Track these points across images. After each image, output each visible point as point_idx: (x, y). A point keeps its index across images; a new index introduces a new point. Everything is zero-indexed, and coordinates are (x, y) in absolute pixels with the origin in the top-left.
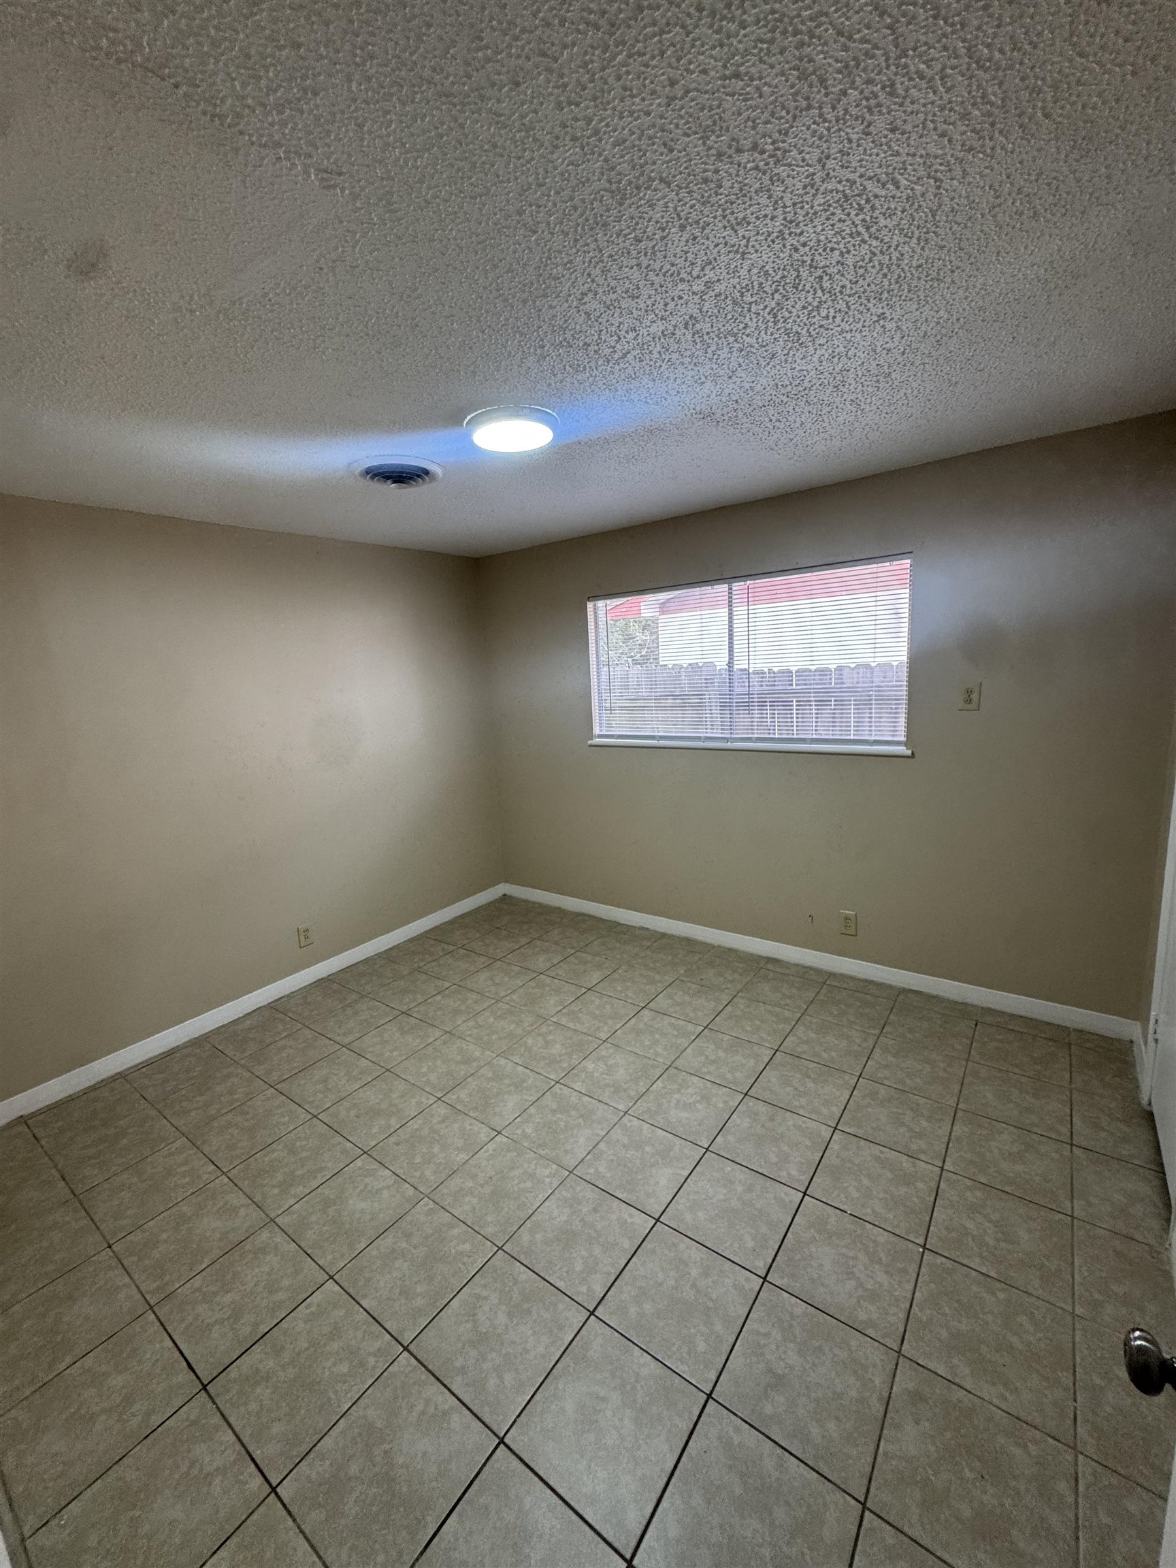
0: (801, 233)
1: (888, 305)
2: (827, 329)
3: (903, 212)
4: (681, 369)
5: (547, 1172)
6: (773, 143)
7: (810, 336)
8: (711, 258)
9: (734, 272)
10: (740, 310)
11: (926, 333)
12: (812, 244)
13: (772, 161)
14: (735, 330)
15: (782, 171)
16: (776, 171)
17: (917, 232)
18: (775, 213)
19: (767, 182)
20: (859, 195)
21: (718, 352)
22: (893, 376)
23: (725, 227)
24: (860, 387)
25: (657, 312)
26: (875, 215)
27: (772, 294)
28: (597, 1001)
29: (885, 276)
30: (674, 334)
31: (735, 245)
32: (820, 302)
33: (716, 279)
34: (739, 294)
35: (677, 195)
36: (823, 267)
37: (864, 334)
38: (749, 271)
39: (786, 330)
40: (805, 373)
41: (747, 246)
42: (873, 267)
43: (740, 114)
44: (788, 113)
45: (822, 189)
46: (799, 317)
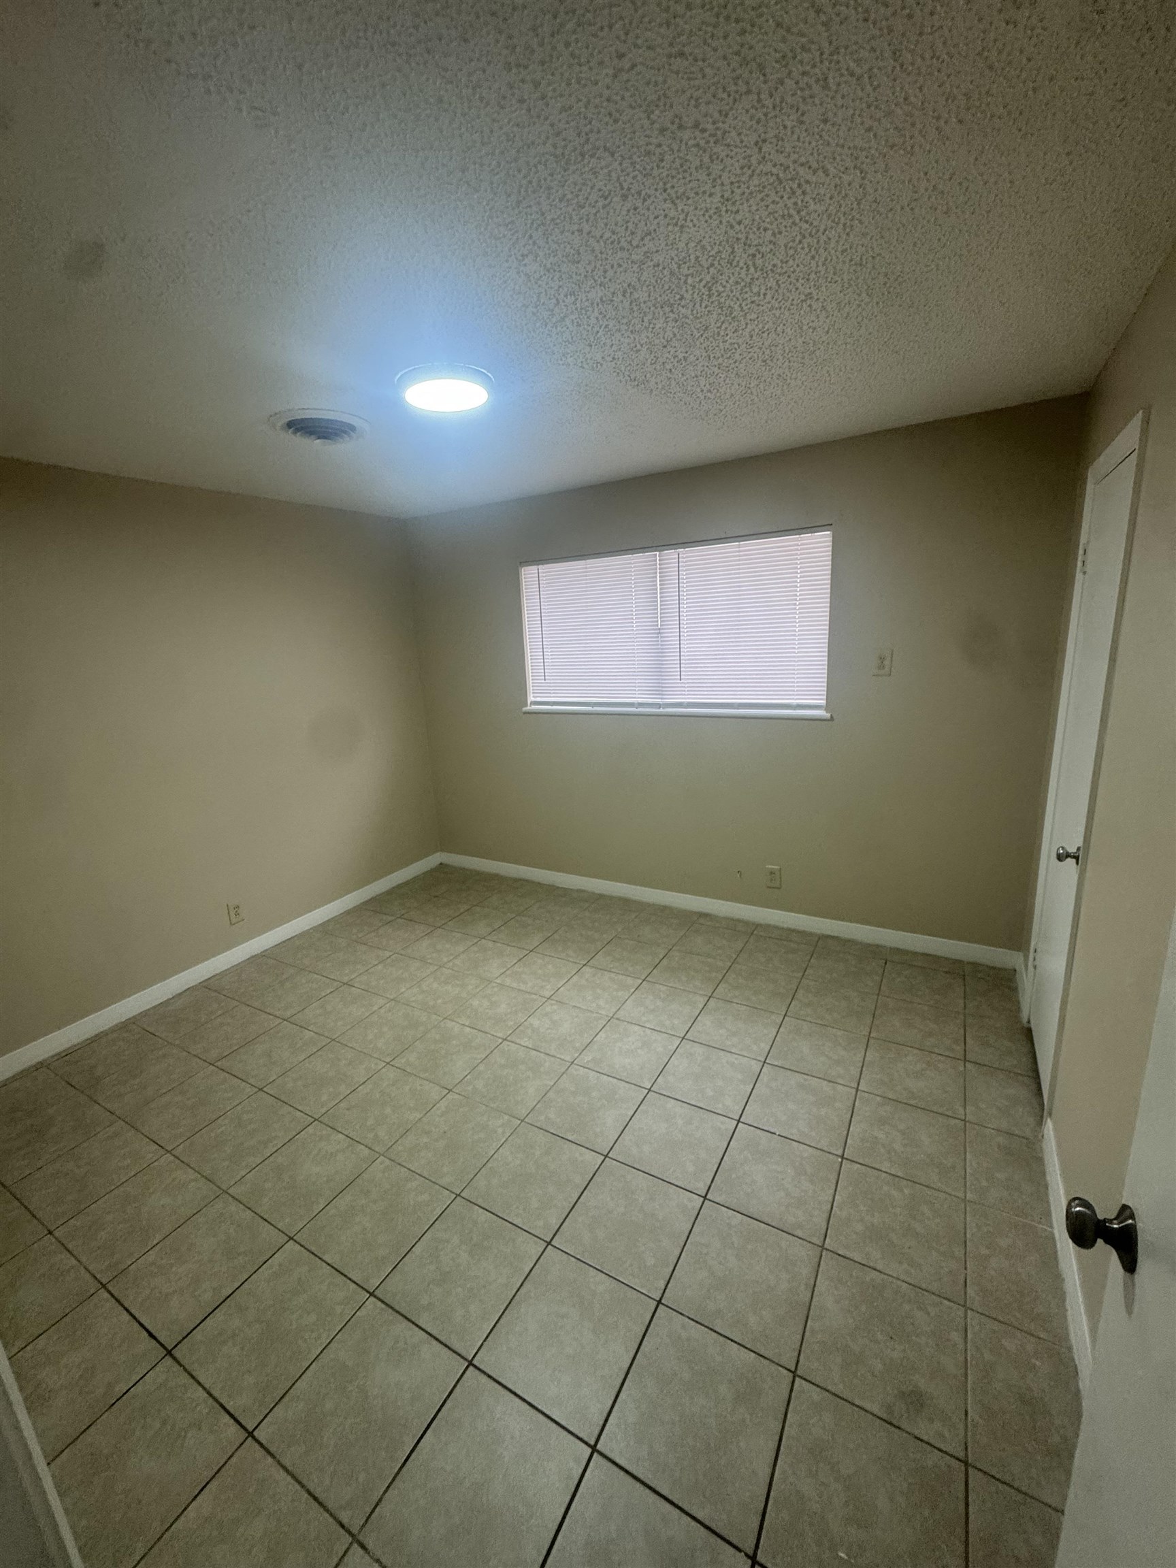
0: (737, 212)
1: (815, 285)
2: (758, 305)
3: (831, 198)
4: (618, 335)
5: (500, 1122)
6: (714, 123)
7: (742, 310)
8: (652, 228)
9: (672, 244)
10: (676, 281)
11: (848, 313)
12: (746, 222)
13: (712, 140)
14: (672, 301)
15: (719, 149)
16: (715, 150)
17: (843, 219)
18: (713, 190)
19: (706, 159)
20: (792, 179)
21: (654, 321)
22: (818, 353)
23: (665, 200)
24: (787, 363)
25: (596, 278)
26: (806, 200)
27: (708, 268)
28: (540, 961)
29: (813, 258)
30: (612, 301)
31: (674, 218)
32: (752, 279)
33: (655, 250)
34: (676, 266)
35: (621, 164)
36: (756, 246)
37: (792, 312)
38: (687, 244)
39: (719, 303)
40: (736, 346)
41: (686, 220)
42: (803, 248)
43: (684, 92)
44: (729, 96)
45: (758, 171)
46: (732, 292)
